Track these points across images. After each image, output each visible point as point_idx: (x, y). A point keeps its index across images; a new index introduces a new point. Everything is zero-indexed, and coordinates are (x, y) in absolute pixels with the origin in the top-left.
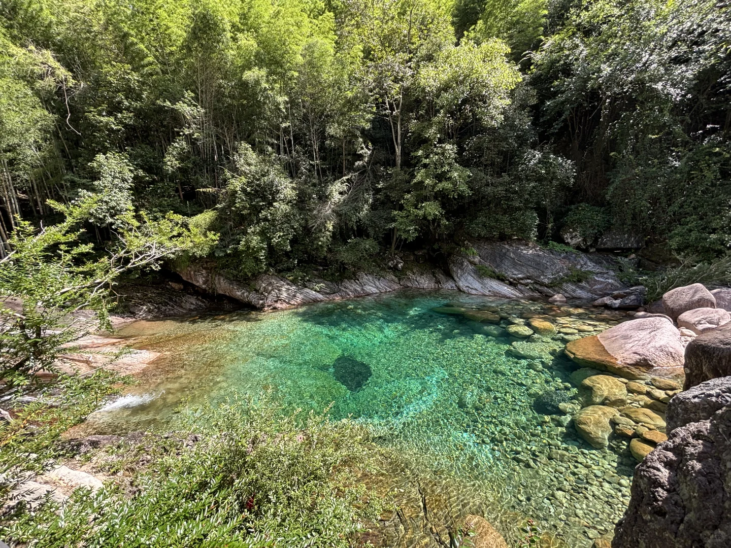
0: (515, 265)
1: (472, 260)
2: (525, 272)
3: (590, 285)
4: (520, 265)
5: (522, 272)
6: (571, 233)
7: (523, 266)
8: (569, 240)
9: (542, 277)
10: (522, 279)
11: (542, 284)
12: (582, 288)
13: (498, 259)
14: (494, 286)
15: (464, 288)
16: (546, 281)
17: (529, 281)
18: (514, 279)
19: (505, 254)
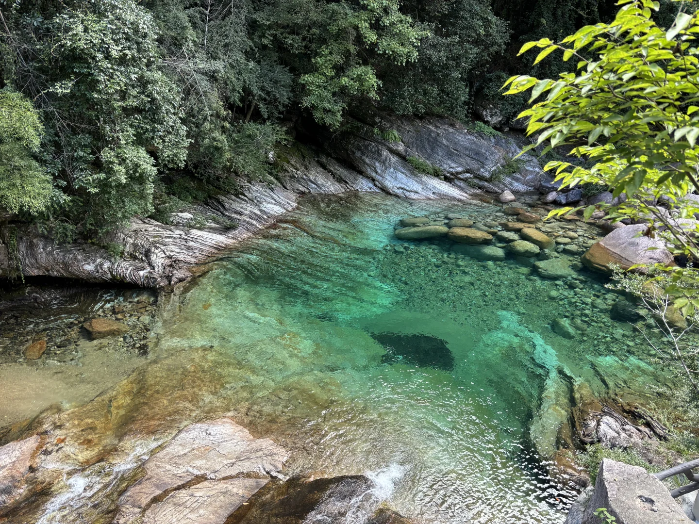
0: (450, 155)
1: (395, 148)
2: (464, 164)
3: (523, 176)
4: (457, 155)
5: (461, 165)
6: (491, 109)
7: (460, 156)
8: (489, 119)
9: (482, 170)
10: (460, 173)
11: (482, 178)
12: (517, 180)
13: (427, 146)
14: (438, 186)
15: (396, 191)
16: (487, 175)
17: (468, 175)
18: (452, 174)
19: (436, 140)
